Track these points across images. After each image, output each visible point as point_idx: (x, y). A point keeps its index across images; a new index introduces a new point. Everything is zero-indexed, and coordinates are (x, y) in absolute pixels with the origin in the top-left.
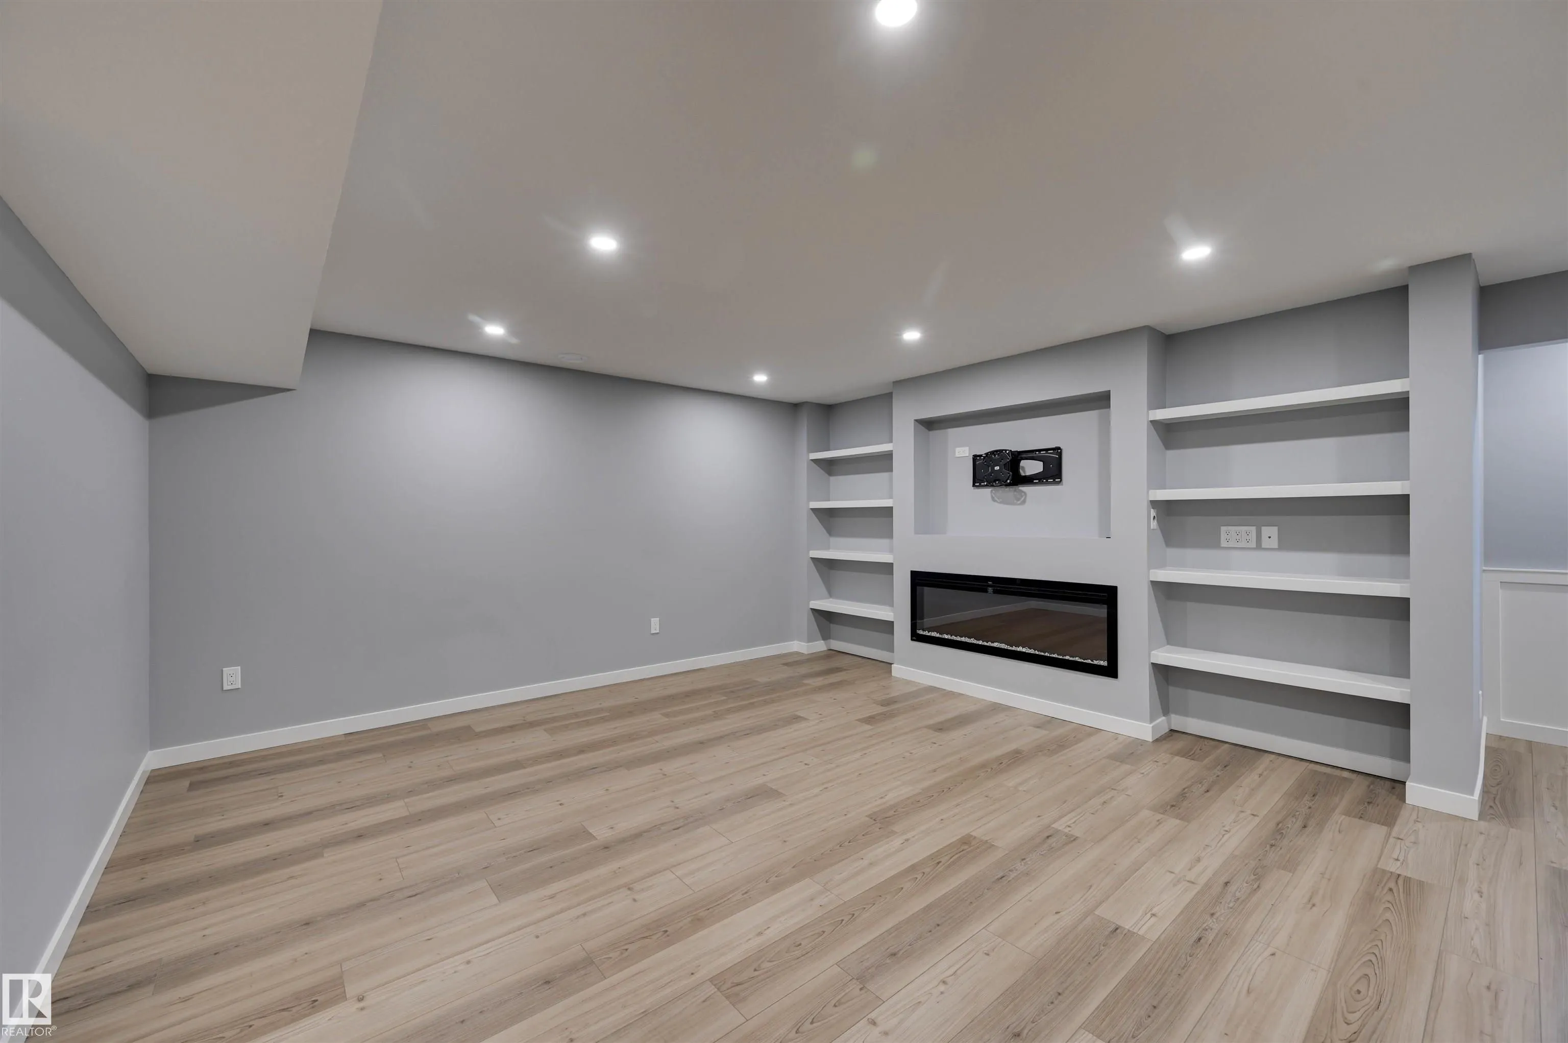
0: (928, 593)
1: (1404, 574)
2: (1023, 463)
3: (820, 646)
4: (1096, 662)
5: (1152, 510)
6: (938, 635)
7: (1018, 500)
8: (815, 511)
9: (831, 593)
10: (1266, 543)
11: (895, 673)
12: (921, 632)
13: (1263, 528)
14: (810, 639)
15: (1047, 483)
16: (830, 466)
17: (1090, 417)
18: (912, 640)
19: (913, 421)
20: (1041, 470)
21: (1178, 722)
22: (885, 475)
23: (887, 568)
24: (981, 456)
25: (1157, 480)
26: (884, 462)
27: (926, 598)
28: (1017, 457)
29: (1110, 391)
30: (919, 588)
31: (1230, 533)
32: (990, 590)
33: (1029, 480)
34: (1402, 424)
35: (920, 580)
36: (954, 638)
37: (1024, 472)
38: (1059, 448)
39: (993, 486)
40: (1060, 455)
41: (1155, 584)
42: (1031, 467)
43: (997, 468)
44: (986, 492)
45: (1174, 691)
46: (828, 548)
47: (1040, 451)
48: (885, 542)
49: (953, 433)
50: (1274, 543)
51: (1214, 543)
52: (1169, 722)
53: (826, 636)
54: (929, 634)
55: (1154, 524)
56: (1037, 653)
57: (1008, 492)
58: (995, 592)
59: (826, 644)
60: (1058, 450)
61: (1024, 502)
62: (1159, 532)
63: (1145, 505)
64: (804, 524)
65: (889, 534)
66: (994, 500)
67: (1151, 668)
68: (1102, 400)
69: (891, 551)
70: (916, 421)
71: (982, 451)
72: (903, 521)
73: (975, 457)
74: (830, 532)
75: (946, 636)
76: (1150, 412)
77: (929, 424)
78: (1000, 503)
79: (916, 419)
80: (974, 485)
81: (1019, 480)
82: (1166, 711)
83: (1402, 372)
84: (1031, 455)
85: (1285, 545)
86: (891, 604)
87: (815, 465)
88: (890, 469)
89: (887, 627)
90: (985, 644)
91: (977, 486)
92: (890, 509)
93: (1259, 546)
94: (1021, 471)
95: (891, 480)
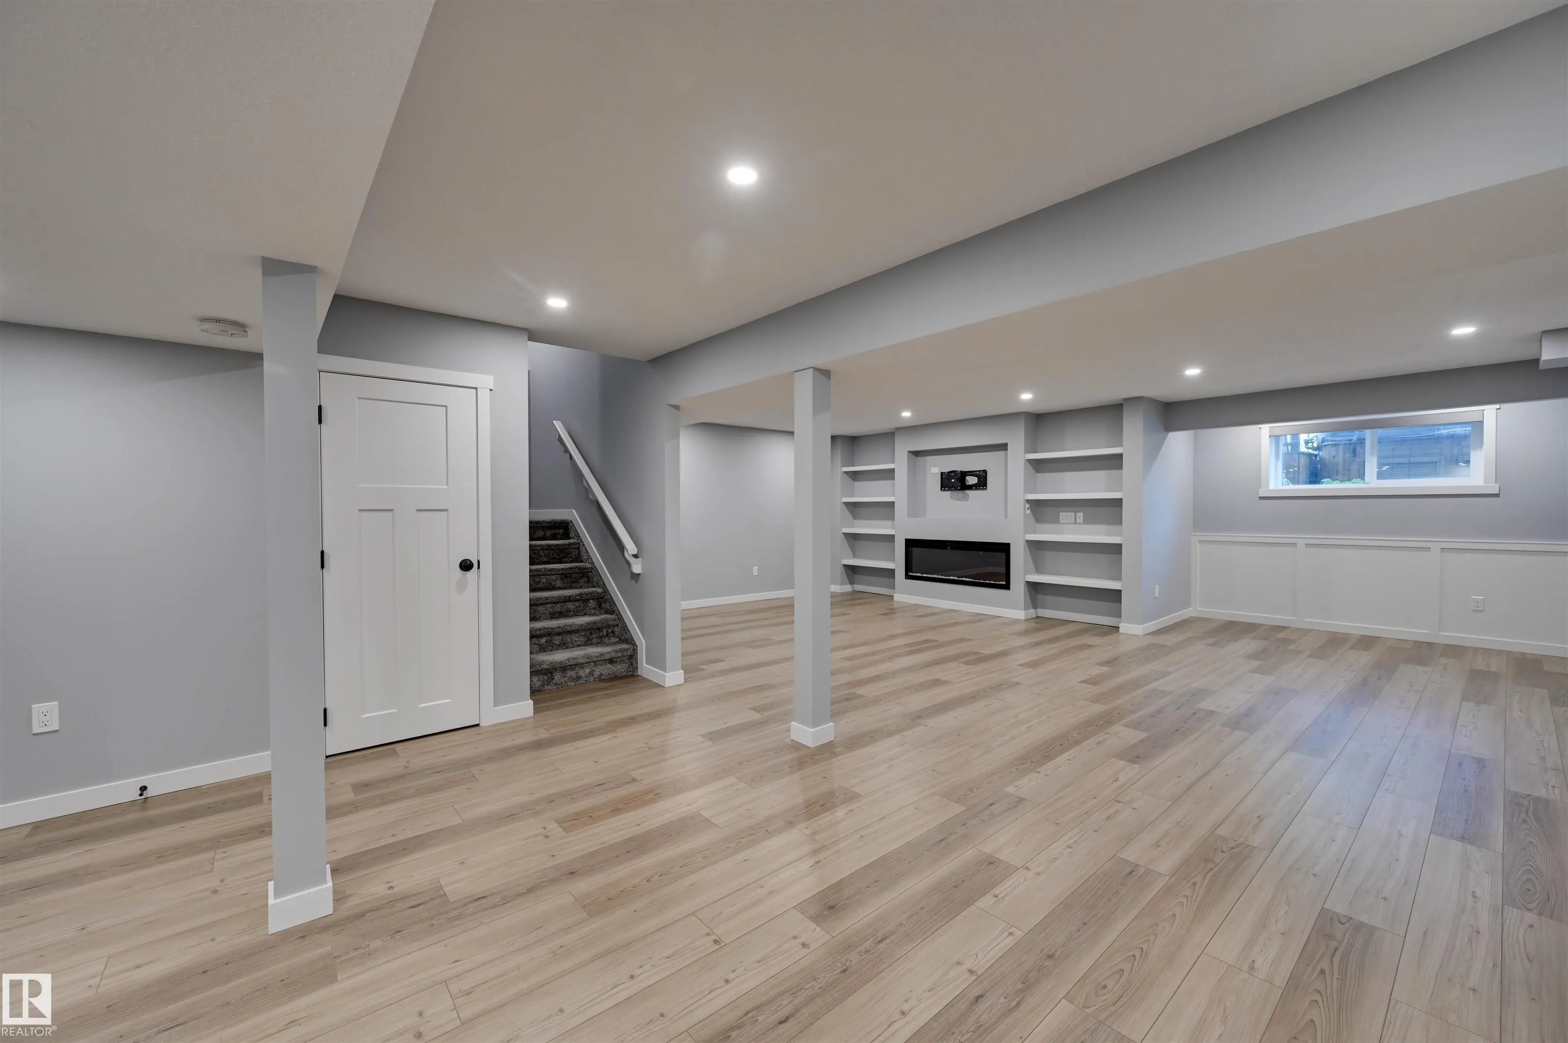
0: (916, 551)
1: (1119, 534)
2: (968, 478)
3: (848, 588)
4: (1000, 583)
5: (1027, 504)
6: (921, 575)
7: (965, 498)
8: (846, 503)
9: (855, 555)
10: (1079, 521)
11: (895, 599)
12: (911, 574)
13: (1077, 514)
14: (842, 584)
15: (980, 489)
16: (855, 476)
17: (1001, 454)
18: (906, 578)
19: (906, 453)
20: (977, 482)
21: (1042, 612)
22: (889, 482)
23: (891, 538)
24: (945, 473)
25: (1028, 489)
26: (889, 474)
27: (914, 555)
28: (964, 474)
29: (1007, 443)
30: (910, 549)
31: (1066, 516)
32: (949, 548)
33: (970, 487)
34: (1120, 467)
35: (911, 544)
36: (929, 576)
37: (968, 482)
38: (985, 470)
39: (951, 490)
40: (986, 474)
41: (1028, 542)
42: (971, 480)
43: (953, 480)
44: (948, 494)
45: (1040, 597)
46: (853, 527)
47: (976, 471)
48: (889, 523)
49: (929, 459)
50: (1080, 520)
51: (1056, 521)
52: (1036, 613)
53: (852, 582)
54: (915, 575)
55: (1028, 512)
56: (972, 580)
57: (960, 494)
58: (951, 549)
59: (852, 586)
60: (985, 472)
61: (968, 499)
62: (1031, 514)
63: (1022, 503)
64: (840, 512)
65: (892, 518)
66: (952, 498)
67: (1026, 585)
68: (1003, 447)
69: (893, 527)
70: (909, 452)
71: (946, 470)
72: (901, 510)
73: (942, 474)
74: (855, 517)
75: (925, 575)
76: (1026, 455)
77: (916, 454)
78: (955, 500)
79: (909, 450)
80: (941, 490)
81: (965, 487)
82: (1035, 607)
83: (1120, 444)
84: (972, 473)
85: (1086, 522)
86: (893, 560)
87: (846, 475)
88: (893, 479)
89: (891, 573)
90: (946, 578)
91: (943, 490)
92: (893, 503)
93: (1075, 522)
94: (966, 482)
95: (893, 485)
